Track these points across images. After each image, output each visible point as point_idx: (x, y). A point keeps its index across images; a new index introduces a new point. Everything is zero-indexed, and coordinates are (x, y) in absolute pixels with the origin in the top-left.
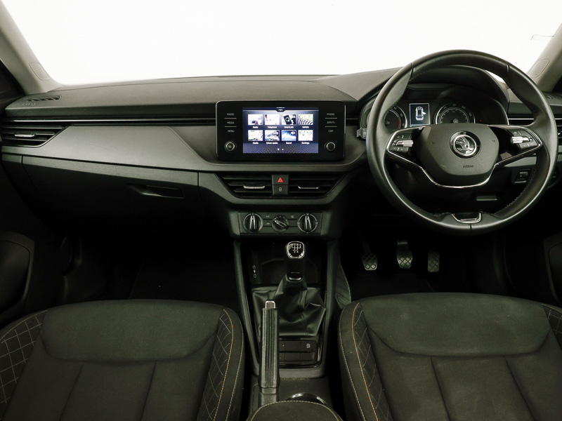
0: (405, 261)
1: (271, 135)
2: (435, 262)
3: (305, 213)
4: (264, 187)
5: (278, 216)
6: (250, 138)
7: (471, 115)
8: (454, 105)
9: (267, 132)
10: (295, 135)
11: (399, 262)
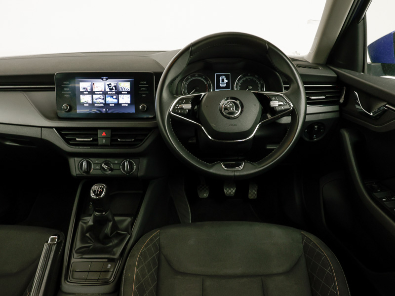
0: (230, 191)
1: (99, 99)
2: (254, 191)
3: (126, 159)
4: (92, 139)
5: (105, 161)
6: (81, 101)
7: (262, 82)
8: (249, 74)
9: (95, 96)
10: (116, 99)
11: (225, 191)
